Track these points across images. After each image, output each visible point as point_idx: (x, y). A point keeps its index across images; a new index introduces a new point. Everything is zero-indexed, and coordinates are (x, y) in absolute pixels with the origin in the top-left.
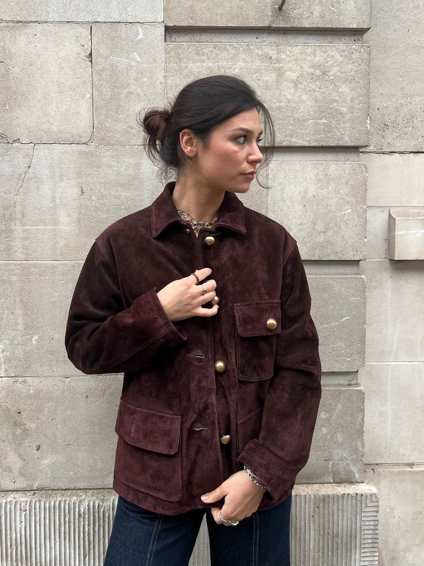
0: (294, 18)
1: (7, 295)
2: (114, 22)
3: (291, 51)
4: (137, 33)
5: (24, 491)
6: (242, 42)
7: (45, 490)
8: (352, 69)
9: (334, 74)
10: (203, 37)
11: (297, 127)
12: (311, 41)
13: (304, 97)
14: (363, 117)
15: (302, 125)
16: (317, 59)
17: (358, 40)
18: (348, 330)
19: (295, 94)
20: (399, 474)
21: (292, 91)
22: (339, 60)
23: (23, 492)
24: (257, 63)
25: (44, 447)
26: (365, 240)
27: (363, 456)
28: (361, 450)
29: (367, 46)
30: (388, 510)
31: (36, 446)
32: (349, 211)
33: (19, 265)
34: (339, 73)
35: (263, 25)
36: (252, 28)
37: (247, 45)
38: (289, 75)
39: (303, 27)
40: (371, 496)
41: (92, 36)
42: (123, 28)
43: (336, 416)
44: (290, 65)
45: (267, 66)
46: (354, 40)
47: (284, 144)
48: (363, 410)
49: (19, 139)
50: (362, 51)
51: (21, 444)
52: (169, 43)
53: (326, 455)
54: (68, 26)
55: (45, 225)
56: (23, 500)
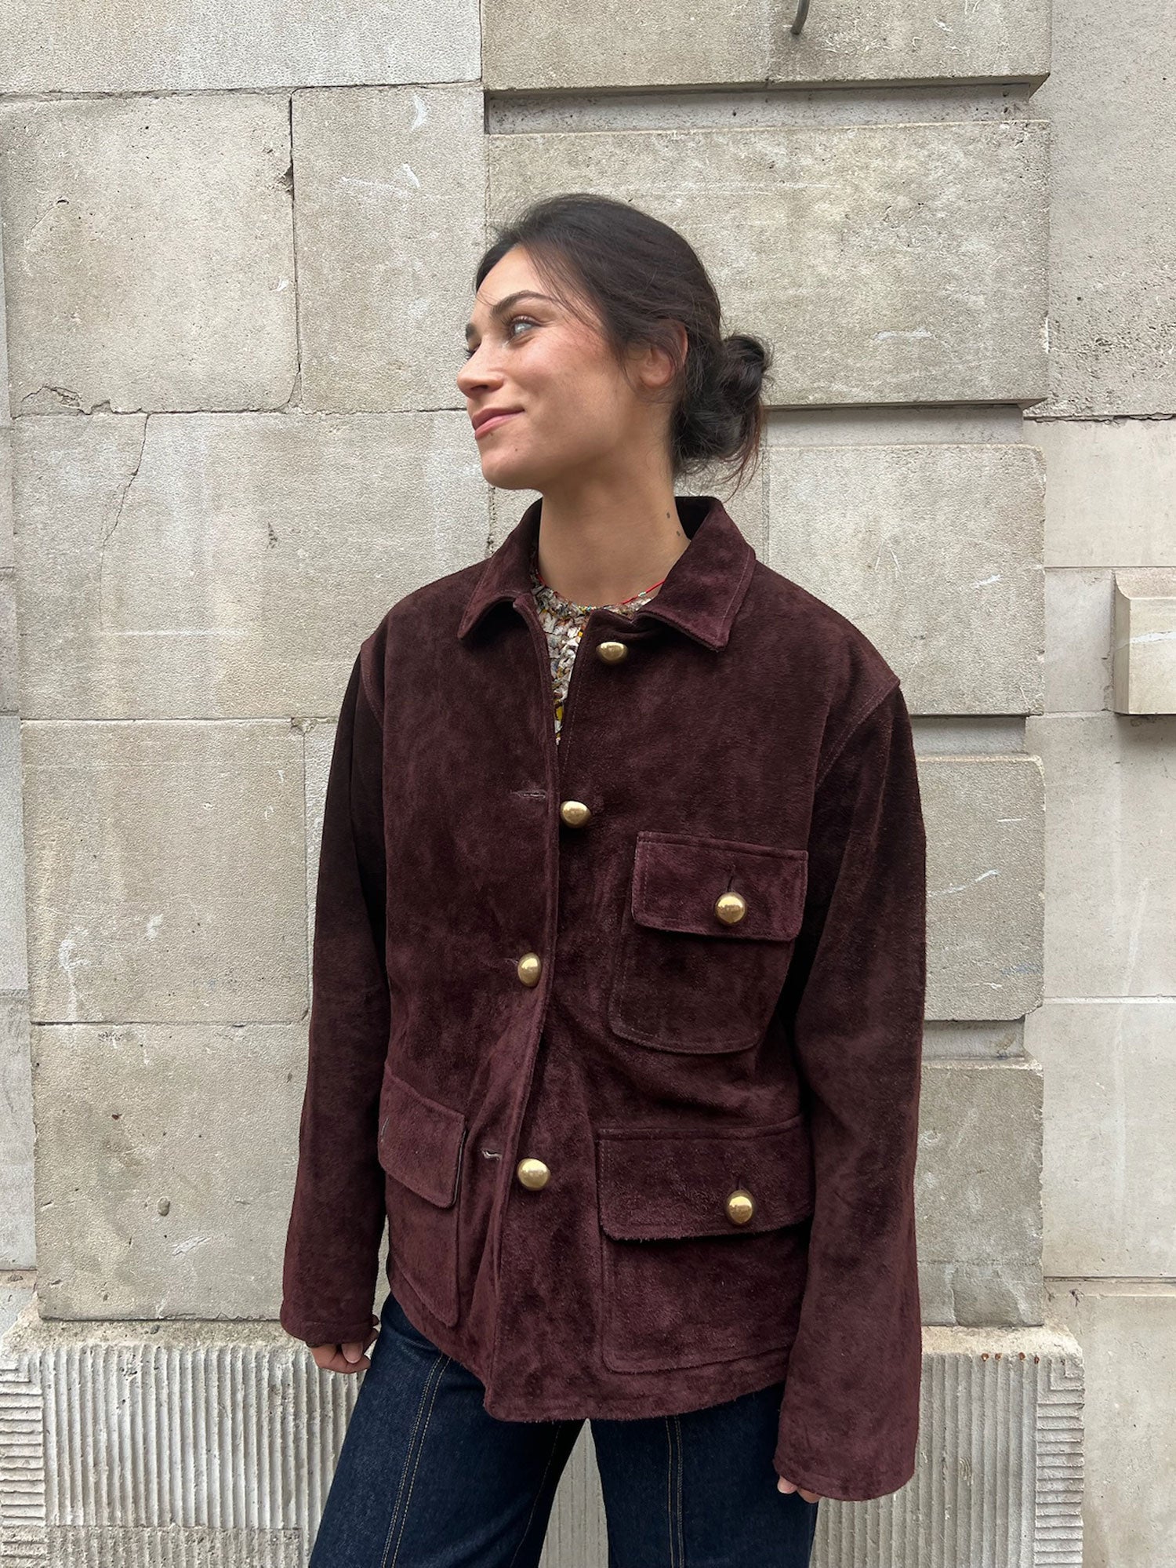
0: (836, 56)
1: (81, 810)
2: (351, 87)
3: (828, 145)
4: (412, 113)
5: (129, 1320)
6: (694, 125)
7: (185, 1320)
8: (997, 191)
9: (947, 206)
10: (587, 117)
11: (845, 351)
12: (883, 117)
13: (865, 270)
14: (1031, 321)
15: (860, 346)
16: (900, 164)
17: (1016, 108)
18: (993, 905)
19: (840, 263)
20: (1147, 1305)
21: (831, 254)
22: (961, 166)
23: (127, 1324)
24: (735, 182)
25: (180, 1209)
26: (1041, 659)
27: (1040, 1252)
28: (1035, 1235)
29: (1039, 124)
30: (1117, 1406)
31: (160, 1204)
32: (994, 579)
33: (112, 730)
34: (961, 203)
35: (750, 78)
36: (719, 87)
37: (706, 135)
38: (823, 212)
39: (858, 78)
40: (1063, 1362)
41: (294, 124)
42: (374, 101)
43: (962, 1143)
44: (825, 184)
45: (761, 189)
46: (1003, 108)
47: (811, 399)
48: (1038, 1127)
49: (108, 402)
50: (1026, 138)
51: (121, 1199)
52: (497, 136)
53: (936, 1247)
54: (229, 100)
55: (180, 625)
56: (127, 1344)
